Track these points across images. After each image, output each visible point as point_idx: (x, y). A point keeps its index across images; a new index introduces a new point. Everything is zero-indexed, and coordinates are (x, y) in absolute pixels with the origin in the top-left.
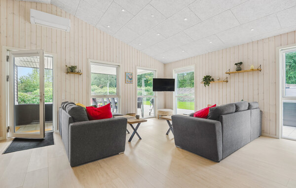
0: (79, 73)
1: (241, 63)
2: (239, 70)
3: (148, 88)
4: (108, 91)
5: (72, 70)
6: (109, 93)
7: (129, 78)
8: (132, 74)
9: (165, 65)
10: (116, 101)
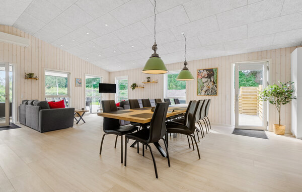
0: (35, 78)
1: (149, 78)
2: (149, 81)
3: (95, 89)
4: (58, 92)
5: (30, 76)
6: (59, 94)
7: (79, 83)
8: (81, 80)
9: (110, 73)
10: (67, 101)
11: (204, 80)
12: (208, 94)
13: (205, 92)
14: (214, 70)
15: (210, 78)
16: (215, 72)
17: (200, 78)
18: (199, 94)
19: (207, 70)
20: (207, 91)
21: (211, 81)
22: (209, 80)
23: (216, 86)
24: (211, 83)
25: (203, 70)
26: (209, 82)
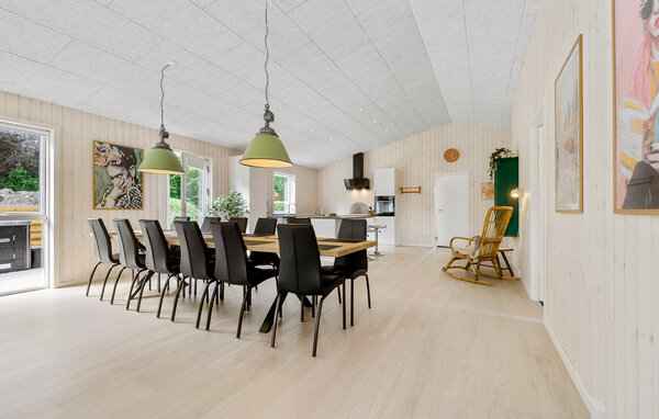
11: (114, 171)
12: (123, 207)
13: (116, 201)
14: (136, 151)
15: (128, 169)
16: (138, 157)
17: (101, 162)
18: (99, 206)
19: (120, 148)
20: (119, 197)
21: (129, 175)
22: (125, 172)
23: (139, 188)
24: (129, 182)
25: (111, 146)
26: (125, 177)
